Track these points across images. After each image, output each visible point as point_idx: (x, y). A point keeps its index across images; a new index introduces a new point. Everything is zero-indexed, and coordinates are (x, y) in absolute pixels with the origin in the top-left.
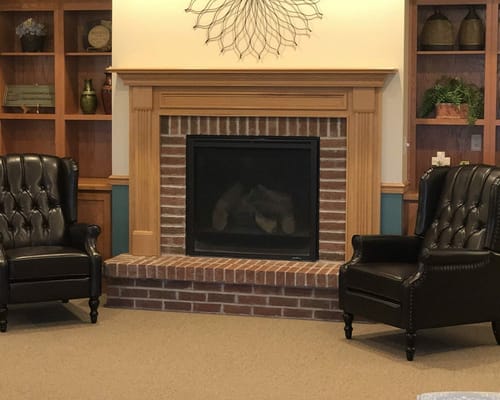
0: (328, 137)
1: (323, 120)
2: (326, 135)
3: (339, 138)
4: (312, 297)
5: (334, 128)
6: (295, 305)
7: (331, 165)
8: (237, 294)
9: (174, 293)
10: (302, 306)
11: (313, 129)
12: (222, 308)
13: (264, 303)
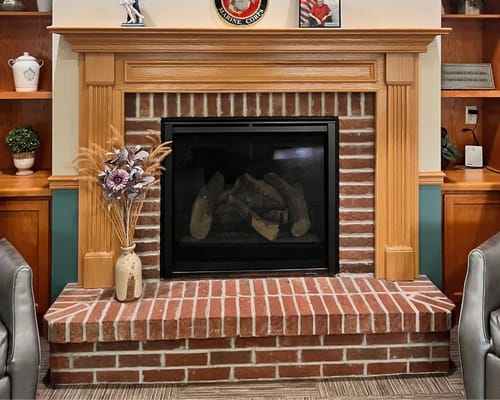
0: (350, 116)
1: (342, 95)
2: (346, 115)
3: (364, 117)
4: (364, 345)
5: (356, 106)
6: (339, 358)
7: (353, 151)
8: (254, 350)
9: (158, 356)
10: (348, 358)
11: (330, 106)
12: (232, 372)
13: (294, 359)
